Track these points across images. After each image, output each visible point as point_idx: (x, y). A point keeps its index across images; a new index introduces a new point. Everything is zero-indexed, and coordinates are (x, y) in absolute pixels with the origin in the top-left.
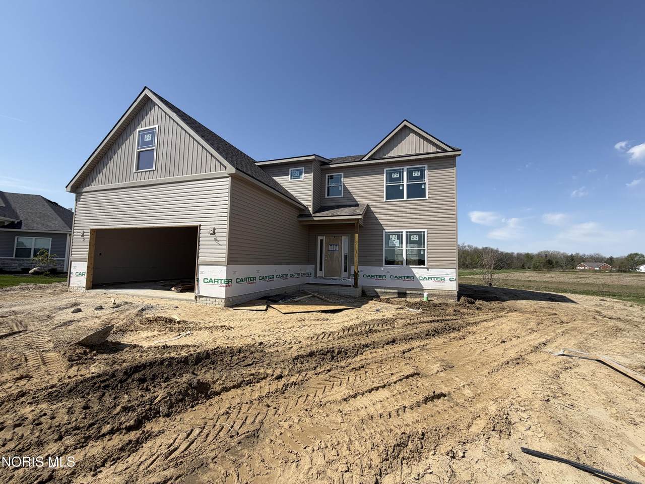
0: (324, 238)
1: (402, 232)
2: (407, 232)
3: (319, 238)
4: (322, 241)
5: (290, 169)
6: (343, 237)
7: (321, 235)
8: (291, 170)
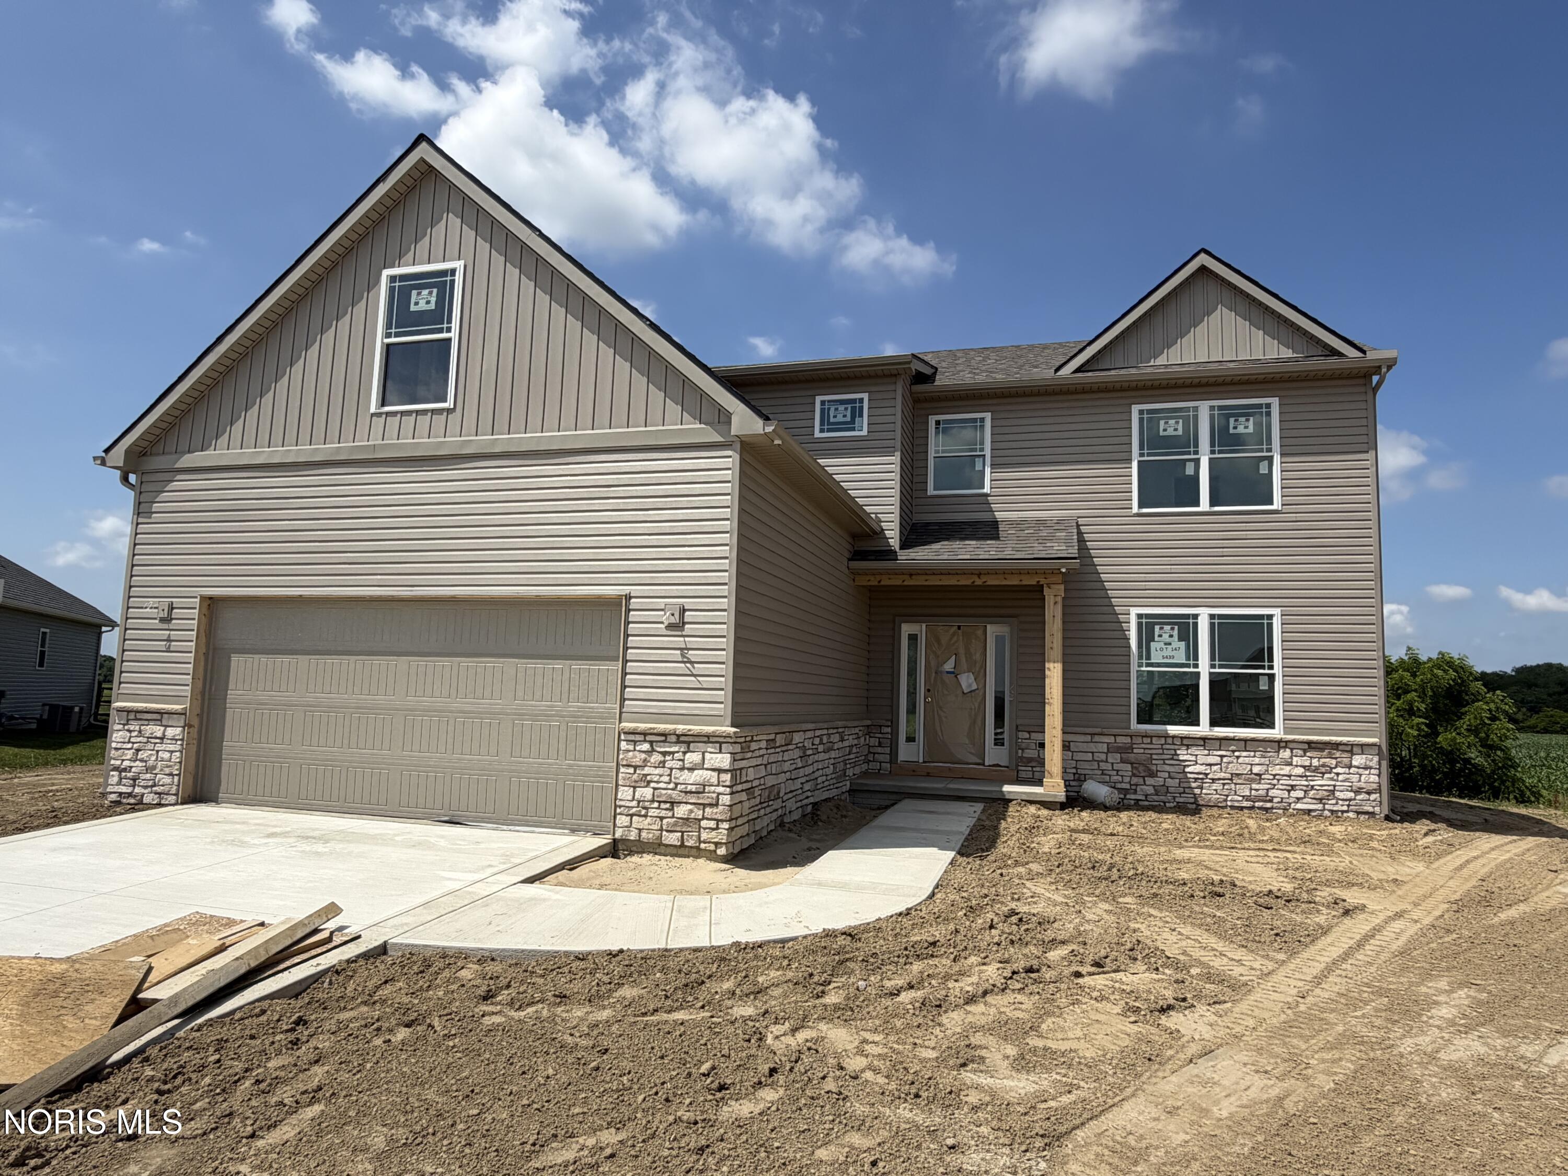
0: (919, 629)
1: (1196, 616)
2: (1212, 616)
3: (906, 629)
4: (913, 638)
5: (818, 399)
6: (989, 627)
7: (912, 618)
8: (823, 403)
